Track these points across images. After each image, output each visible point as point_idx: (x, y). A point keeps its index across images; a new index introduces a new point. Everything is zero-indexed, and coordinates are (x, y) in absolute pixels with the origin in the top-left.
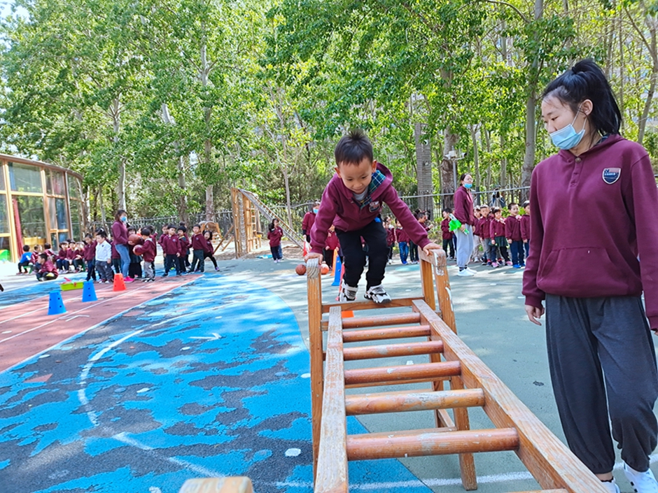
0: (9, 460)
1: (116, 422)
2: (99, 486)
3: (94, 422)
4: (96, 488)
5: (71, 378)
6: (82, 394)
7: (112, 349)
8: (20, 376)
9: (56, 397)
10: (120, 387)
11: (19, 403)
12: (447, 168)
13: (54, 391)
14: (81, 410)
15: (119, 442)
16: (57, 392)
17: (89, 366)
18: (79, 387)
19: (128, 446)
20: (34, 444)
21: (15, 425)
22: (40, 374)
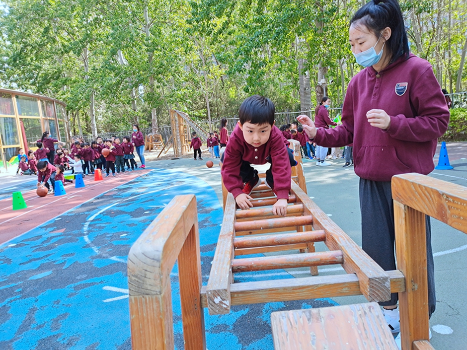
0: (51, 271)
1: (110, 251)
2: (106, 281)
3: (97, 252)
4: (104, 282)
5: (78, 230)
6: (86, 238)
7: (100, 214)
8: (46, 230)
9: (70, 240)
10: (109, 234)
11: (49, 243)
12: (320, 91)
13: (69, 237)
14: (87, 246)
15: (114, 260)
16: (71, 238)
17: (87, 224)
18: (84, 235)
19: (118, 263)
20: (64, 263)
21: (50, 255)
22: (58, 229)
